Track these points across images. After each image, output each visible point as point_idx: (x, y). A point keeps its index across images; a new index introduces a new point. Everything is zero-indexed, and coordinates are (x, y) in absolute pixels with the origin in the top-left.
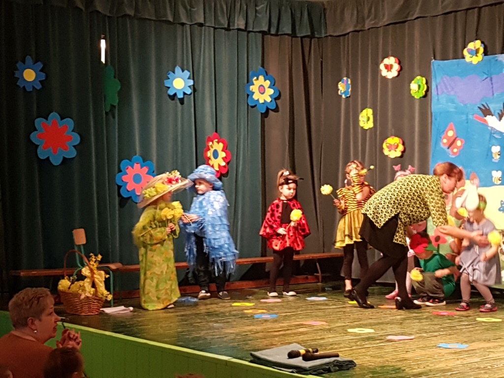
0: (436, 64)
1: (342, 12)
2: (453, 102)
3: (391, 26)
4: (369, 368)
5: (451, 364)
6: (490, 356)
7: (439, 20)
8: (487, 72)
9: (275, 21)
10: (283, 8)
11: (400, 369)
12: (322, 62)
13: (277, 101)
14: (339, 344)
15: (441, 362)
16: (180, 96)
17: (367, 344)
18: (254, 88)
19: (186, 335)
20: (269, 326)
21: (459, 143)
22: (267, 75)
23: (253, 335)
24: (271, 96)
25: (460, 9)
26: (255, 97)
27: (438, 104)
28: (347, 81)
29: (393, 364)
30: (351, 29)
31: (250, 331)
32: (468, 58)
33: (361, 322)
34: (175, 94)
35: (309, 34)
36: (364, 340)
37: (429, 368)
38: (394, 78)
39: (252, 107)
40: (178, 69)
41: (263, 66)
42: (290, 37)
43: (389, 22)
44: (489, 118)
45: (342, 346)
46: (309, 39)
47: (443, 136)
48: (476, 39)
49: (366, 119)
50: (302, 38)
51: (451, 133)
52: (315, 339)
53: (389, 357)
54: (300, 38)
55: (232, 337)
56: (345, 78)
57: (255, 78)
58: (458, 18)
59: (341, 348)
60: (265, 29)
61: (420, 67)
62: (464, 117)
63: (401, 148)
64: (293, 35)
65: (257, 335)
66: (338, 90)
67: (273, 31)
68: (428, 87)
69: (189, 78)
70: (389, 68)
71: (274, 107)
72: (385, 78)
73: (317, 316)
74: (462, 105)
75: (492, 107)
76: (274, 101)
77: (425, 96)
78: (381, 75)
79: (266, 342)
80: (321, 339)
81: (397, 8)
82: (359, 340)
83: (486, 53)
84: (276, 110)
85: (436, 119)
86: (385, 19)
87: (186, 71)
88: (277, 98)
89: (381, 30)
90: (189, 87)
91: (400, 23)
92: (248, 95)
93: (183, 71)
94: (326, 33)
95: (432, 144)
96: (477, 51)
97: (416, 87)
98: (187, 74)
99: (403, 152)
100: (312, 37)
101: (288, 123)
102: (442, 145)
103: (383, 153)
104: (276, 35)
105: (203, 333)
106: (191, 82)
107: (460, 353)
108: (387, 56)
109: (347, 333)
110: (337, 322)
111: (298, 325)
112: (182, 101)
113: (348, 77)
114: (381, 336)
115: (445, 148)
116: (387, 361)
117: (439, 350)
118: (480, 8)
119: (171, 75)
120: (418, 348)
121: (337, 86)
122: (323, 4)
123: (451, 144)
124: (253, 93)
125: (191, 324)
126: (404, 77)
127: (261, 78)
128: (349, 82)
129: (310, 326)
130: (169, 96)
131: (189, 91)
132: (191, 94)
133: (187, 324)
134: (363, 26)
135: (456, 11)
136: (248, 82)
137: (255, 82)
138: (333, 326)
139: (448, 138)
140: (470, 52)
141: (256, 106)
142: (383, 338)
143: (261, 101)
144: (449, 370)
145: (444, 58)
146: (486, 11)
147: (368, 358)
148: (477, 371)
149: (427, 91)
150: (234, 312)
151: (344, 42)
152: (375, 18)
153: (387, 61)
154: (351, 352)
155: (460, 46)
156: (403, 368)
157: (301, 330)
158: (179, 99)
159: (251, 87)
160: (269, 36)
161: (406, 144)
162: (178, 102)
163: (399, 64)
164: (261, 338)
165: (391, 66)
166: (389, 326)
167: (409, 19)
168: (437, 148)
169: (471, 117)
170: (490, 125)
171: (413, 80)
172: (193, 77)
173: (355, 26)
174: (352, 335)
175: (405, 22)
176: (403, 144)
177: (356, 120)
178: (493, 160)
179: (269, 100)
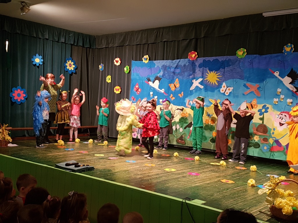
0: (133, 62)
1: (102, 40)
2: (138, 76)
3: (118, 47)
4: (99, 170)
5: (129, 168)
6: (143, 165)
7: (135, 47)
8: (150, 66)
9: (76, 41)
10: (80, 36)
11: (110, 170)
12: (93, 57)
13: (76, 70)
14: (91, 160)
15: (125, 167)
16: (38, 65)
17: (101, 161)
18: (67, 64)
19: (32, 156)
20: (66, 153)
21: (140, 90)
22: (72, 60)
23: (59, 156)
24: (73, 68)
25: (141, 44)
26: (68, 68)
27: (133, 76)
28: (102, 65)
29: (109, 168)
30: (105, 47)
31: (58, 155)
32: (144, 61)
33: (100, 152)
34: (36, 64)
35: (89, 46)
36: (100, 159)
37: (121, 170)
38: (118, 65)
39: (67, 71)
40: (37, 55)
41: (71, 57)
42: (82, 47)
43: (117, 46)
44: (150, 82)
45: (91, 161)
46: (89, 49)
47: (134, 87)
48: (147, 55)
49: (109, 79)
50: (86, 48)
51: (137, 86)
52: (82, 159)
53: (107, 165)
54: (85, 48)
55: (50, 157)
56: (102, 64)
57: (68, 61)
58: (141, 47)
59: (91, 162)
60: (72, 43)
61: (128, 62)
62: (142, 81)
63: (120, 90)
64: (83, 46)
65: (60, 156)
66: (99, 68)
67: (75, 44)
68: (130, 70)
69: (42, 59)
70: (117, 62)
71: (75, 72)
72: (116, 65)
73: (85, 149)
74: (141, 77)
75: (151, 78)
76: (75, 70)
77: (129, 73)
78: (114, 64)
79: (63, 159)
80: (85, 158)
81: (120, 41)
82: (98, 159)
83: (150, 60)
84: (76, 73)
85: (132, 81)
86: (116, 44)
87: (40, 56)
88: (76, 69)
89: (115, 48)
90: (42, 62)
91: (121, 46)
92: (65, 67)
93: (39, 56)
94: (95, 47)
95: (131, 89)
96: (147, 59)
97: (126, 69)
98: (41, 57)
99: (121, 92)
100: (90, 48)
101: (80, 78)
102: (134, 90)
103: (114, 92)
104: (77, 46)
105: (39, 155)
106: (42, 60)
107: (133, 164)
108: (117, 58)
109: (94, 156)
110: (92, 152)
111: (77, 153)
112: (38, 67)
113: (103, 63)
114: (107, 157)
115: (135, 91)
116: (107, 167)
117: (125, 163)
118: (148, 44)
119: (34, 57)
120: (119, 162)
121: (99, 66)
122: (95, 36)
123: (137, 90)
124: (67, 66)
125: (35, 152)
126: (122, 66)
127: (70, 61)
128: (103, 65)
129: (82, 153)
130: (33, 65)
131: (41, 64)
132: (42, 65)
133: (33, 152)
134: (109, 46)
135: (140, 44)
136: (65, 62)
137: (68, 62)
138: (90, 153)
139: (136, 88)
140: (145, 59)
141: (68, 71)
142: (107, 158)
143: (70, 70)
144: (128, 171)
145: (136, 60)
146: (150, 45)
147: (100, 166)
148: (137, 171)
149: (130, 71)
150: (54, 147)
151: (102, 51)
152: (113, 43)
153: (116, 59)
154: (94, 163)
155: (141, 57)
156: (112, 170)
157: (78, 155)
158: (37, 66)
159: (66, 64)
160: (74, 46)
161: (122, 89)
162: (37, 67)
163: (121, 61)
164: (62, 158)
165: (118, 61)
166: (110, 154)
167: (125, 45)
168: (132, 91)
169: (144, 81)
170: (150, 84)
171: (125, 67)
172: (43, 58)
173: (106, 46)
174: (96, 157)
175: (123, 46)
176: (121, 89)
177: (105, 80)
178: (150, 97)
179: (73, 69)
